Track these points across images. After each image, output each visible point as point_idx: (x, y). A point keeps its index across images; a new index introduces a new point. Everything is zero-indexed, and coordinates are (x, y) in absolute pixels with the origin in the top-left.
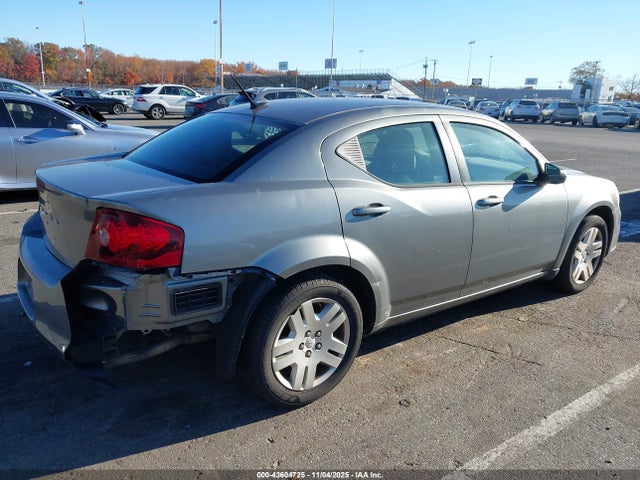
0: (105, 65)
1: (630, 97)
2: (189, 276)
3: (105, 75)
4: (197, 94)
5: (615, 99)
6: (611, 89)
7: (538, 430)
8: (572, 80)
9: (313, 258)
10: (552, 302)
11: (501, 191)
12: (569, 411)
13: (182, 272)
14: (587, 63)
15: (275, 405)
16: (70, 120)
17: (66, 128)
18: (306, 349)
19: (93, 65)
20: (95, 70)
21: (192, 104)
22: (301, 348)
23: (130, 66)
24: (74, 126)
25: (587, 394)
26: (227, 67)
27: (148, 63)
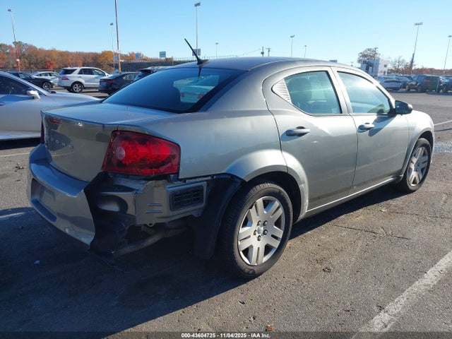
0: (30, 56)
1: (398, 71)
2: (184, 180)
3: (30, 64)
4: (106, 74)
5: (388, 73)
6: (385, 66)
7: (425, 281)
8: (359, 61)
9: (263, 166)
10: (399, 199)
11: (370, 120)
12: (439, 267)
13: (180, 177)
14: (369, 50)
15: (239, 277)
16: (28, 88)
17: (26, 94)
18: (257, 235)
19: (21, 56)
20: (22, 59)
21: (105, 80)
22: (255, 234)
23: (49, 57)
24: (32, 92)
25: (447, 255)
26: (123, 57)
27: (63, 54)
